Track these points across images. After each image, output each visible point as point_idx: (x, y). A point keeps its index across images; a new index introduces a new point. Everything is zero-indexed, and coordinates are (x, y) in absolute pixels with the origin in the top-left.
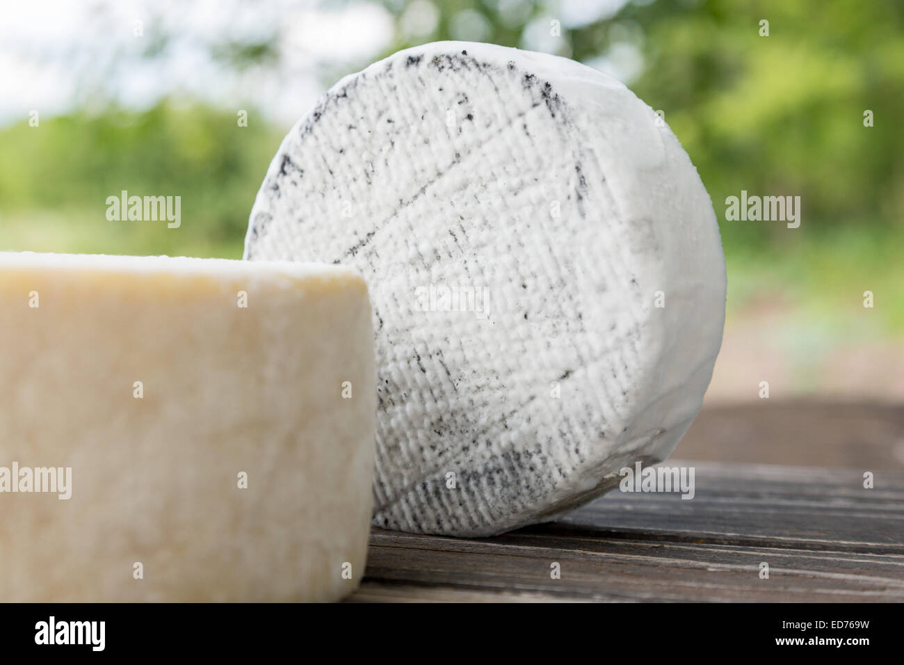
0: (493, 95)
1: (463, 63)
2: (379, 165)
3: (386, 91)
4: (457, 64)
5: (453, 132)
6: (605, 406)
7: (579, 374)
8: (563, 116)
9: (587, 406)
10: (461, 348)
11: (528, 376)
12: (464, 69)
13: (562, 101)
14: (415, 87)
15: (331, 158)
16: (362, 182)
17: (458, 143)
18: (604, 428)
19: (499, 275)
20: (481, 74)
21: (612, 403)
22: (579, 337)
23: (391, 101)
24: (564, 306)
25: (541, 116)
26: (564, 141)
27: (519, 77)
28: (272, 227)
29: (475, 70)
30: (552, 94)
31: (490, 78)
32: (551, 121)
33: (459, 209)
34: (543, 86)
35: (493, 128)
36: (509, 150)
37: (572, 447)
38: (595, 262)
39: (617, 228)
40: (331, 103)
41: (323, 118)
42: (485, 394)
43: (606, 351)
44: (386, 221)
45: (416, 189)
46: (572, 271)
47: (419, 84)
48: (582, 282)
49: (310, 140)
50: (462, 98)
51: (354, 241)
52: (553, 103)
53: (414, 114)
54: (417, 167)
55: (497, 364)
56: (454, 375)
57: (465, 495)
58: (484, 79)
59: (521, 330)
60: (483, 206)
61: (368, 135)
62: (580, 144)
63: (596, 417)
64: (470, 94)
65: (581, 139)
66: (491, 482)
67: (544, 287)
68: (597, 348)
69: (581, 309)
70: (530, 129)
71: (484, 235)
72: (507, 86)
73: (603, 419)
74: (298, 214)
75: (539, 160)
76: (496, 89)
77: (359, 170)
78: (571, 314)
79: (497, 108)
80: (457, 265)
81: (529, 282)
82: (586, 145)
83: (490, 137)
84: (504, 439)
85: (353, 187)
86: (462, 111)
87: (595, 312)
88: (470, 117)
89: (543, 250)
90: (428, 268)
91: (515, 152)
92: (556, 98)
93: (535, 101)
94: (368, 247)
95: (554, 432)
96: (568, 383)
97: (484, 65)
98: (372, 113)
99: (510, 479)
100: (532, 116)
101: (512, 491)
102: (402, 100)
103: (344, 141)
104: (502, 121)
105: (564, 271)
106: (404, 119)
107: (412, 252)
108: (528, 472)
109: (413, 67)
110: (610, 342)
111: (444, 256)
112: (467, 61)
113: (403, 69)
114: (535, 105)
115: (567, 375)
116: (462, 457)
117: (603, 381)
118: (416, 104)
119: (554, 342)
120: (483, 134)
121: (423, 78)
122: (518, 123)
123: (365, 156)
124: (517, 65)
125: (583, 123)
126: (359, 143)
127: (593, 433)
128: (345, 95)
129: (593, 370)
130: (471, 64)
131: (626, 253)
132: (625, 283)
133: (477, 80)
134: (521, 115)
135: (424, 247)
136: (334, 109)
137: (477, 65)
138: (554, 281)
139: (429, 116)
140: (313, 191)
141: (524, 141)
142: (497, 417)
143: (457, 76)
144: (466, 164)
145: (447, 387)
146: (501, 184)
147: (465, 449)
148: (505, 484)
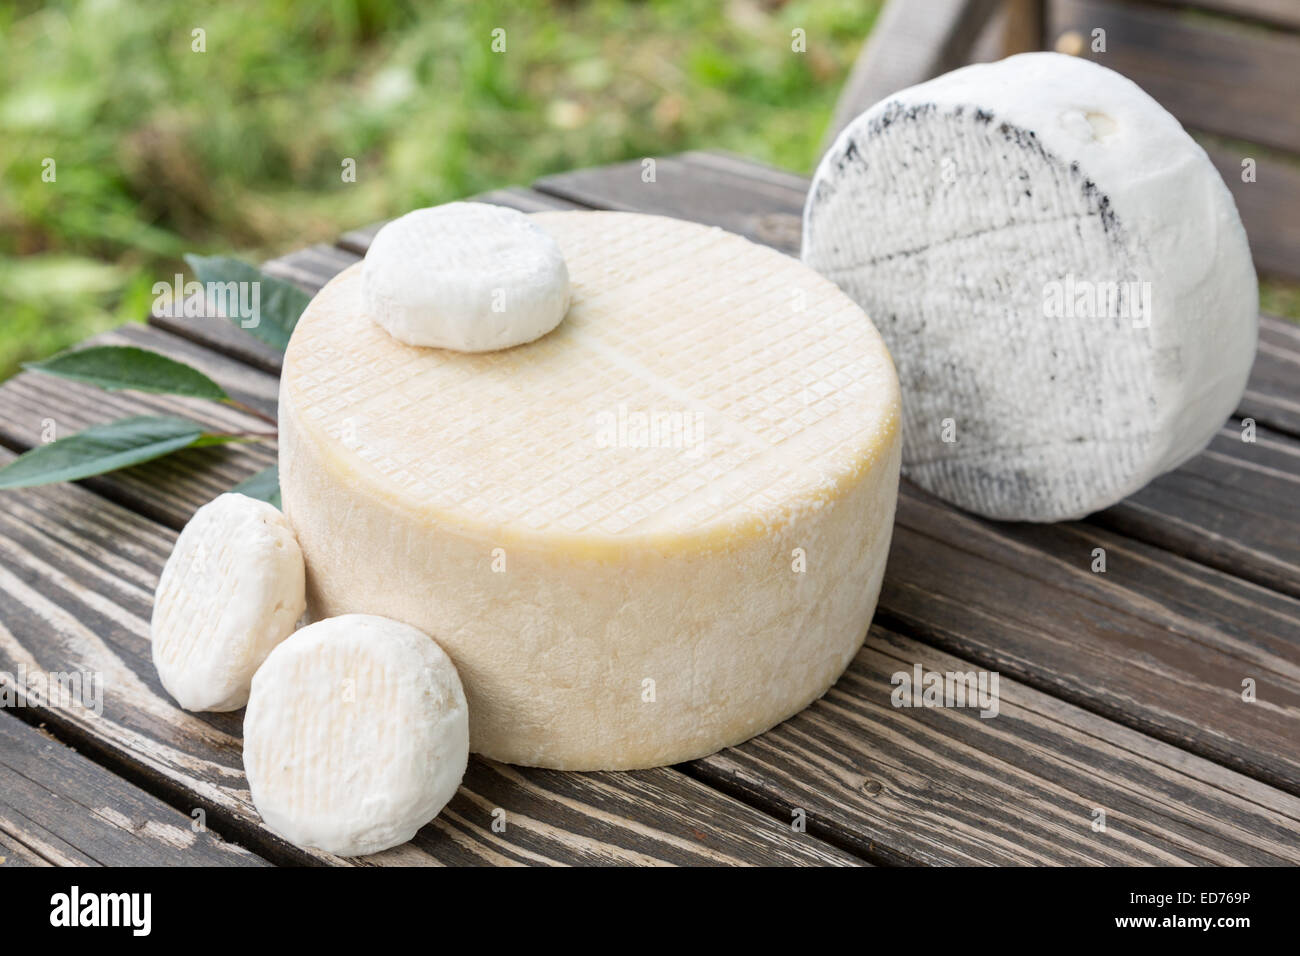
0: (1052, 186)
1: (1030, 144)
2: (939, 194)
3: (954, 135)
4: (1024, 143)
5: (1011, 200)
6: (1108, 480)
7: (1090, 445)
8: (1115, 235)
9: (1092, 471)
10: (991, 375)
11: (1046, 426)
12: (1028, 149)
13: (1116, 220)
14: (982, 144)
15: (895, 168)
16: (921, 200)
17: (1014, 212)
18: (1104, 493)
19: (1034, 337)
20: (1045, 163)
21: (1114, 479)
22: (1095, 417)
23: (957, 144)
24: (1088, 387)
25: (1095, 226)
26: (1111, 255)
27: (1080, 183)
28: (835, 201)
29: (1039, 155)
30: (1108, 210)
31: (1052, 169)
32: (1102, 235)
33: (1007, 265)
34: (1102, 199)
35: (1048, 214)
36: (1060, 241)
37: (1075, 495)
38: (1121, 369)
39: (1145, 352)
40: (900, 118)
41: (892, 129)
42: (1007, 421)
43: (1116, 439)
44: (938, 243)
45: (970, 231)
46: (1099, 364)
47: (986, 144)
48: (1106, 376)
49: (877, 143)
50: (1023, 175)
51: (908, 247)
52: (1108, 219)
53: (977, 167)
54: (974, 213)
55: (1021, 405)
56: (982, 393)
57: (978, 488)
58: (1047, 169)
59: (1046, 388)
60: (1029, 273)
61: (932, 165)
62: (1125, 267)
63: (1098, 483)
64: (1031, 174)
65: (1128, 263)
66: (1001, 486)
67: (1072, 366)
68: (1110, 434)
69: (1102, 397)
70: (1082, 231)
71: (1026, 298)
72: (1067, 185)
73: (1104, 487)
74: (860, 200)
75: (1086, 263)
76: (1057, 183)
77: (920, 190)
78: (1092, 397)
79: (1055, 200)
80: (998, 310)
81: (1061, 356)
82: (1130, 269)
83: (1044, 221)
84: (1017, 463)
85: (912, 202)
86: (1021, 186)
87: (1112, 405)
88: (1028, 194)
89: (1076, 336)
90: (972, 300)
91: (1065, 245)
92: (1111, 215)
93: (1093, 211)
94: (920, 257)
95: (1061, 476)
96: (1079, 448)
97: (1050, 156)
98: (938, 149)
99: (1018, 494)
100: (1087, 222)
101: (1018, 503)
102: (967, 148)
103: (909, 158)
104: (1057, 212)
105: (1092, 362)
106: (967, 165)
107: (959, 282)
108: (1033, 496)
109: (981, 124)
110: (1121, 434)
111: (987, 296)
112: (1034, 143)
113: (972, 120)
114: (1091, 214)
115: (1080, 440)
116: (980, 457)
117: (1110, 461)
118: (981, 160)
119: (1075, 411)
120: (1039, 216)
121: (991, 138)
122: (1072, 222)
123: (926, 181)
124: (1081, 168)
125: (1133, 248)
126: (922, 167)
127: (1093, 492)
128: (914, 117)
129: (1102, 449)
130: (1036, 148)
131: (1149, 375)
132: (1144, 398)
133: (1041, 166)
134: (1076, 215)
135: (970, 283)
136: (903, 125)
137: (1043, 152)
138: (1082, 364)
139: (992, 174)
140: (875, 186)
141: (1075, 239)
142: (1014, 443)
143: (1022, 154)
144: (1021, 232)
145: (974, 400)
146: (1048, 264)
147: (984, 453)
148: (1012, 495)
